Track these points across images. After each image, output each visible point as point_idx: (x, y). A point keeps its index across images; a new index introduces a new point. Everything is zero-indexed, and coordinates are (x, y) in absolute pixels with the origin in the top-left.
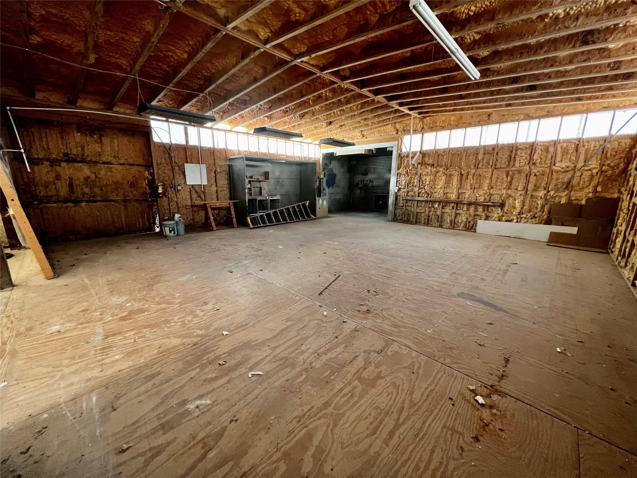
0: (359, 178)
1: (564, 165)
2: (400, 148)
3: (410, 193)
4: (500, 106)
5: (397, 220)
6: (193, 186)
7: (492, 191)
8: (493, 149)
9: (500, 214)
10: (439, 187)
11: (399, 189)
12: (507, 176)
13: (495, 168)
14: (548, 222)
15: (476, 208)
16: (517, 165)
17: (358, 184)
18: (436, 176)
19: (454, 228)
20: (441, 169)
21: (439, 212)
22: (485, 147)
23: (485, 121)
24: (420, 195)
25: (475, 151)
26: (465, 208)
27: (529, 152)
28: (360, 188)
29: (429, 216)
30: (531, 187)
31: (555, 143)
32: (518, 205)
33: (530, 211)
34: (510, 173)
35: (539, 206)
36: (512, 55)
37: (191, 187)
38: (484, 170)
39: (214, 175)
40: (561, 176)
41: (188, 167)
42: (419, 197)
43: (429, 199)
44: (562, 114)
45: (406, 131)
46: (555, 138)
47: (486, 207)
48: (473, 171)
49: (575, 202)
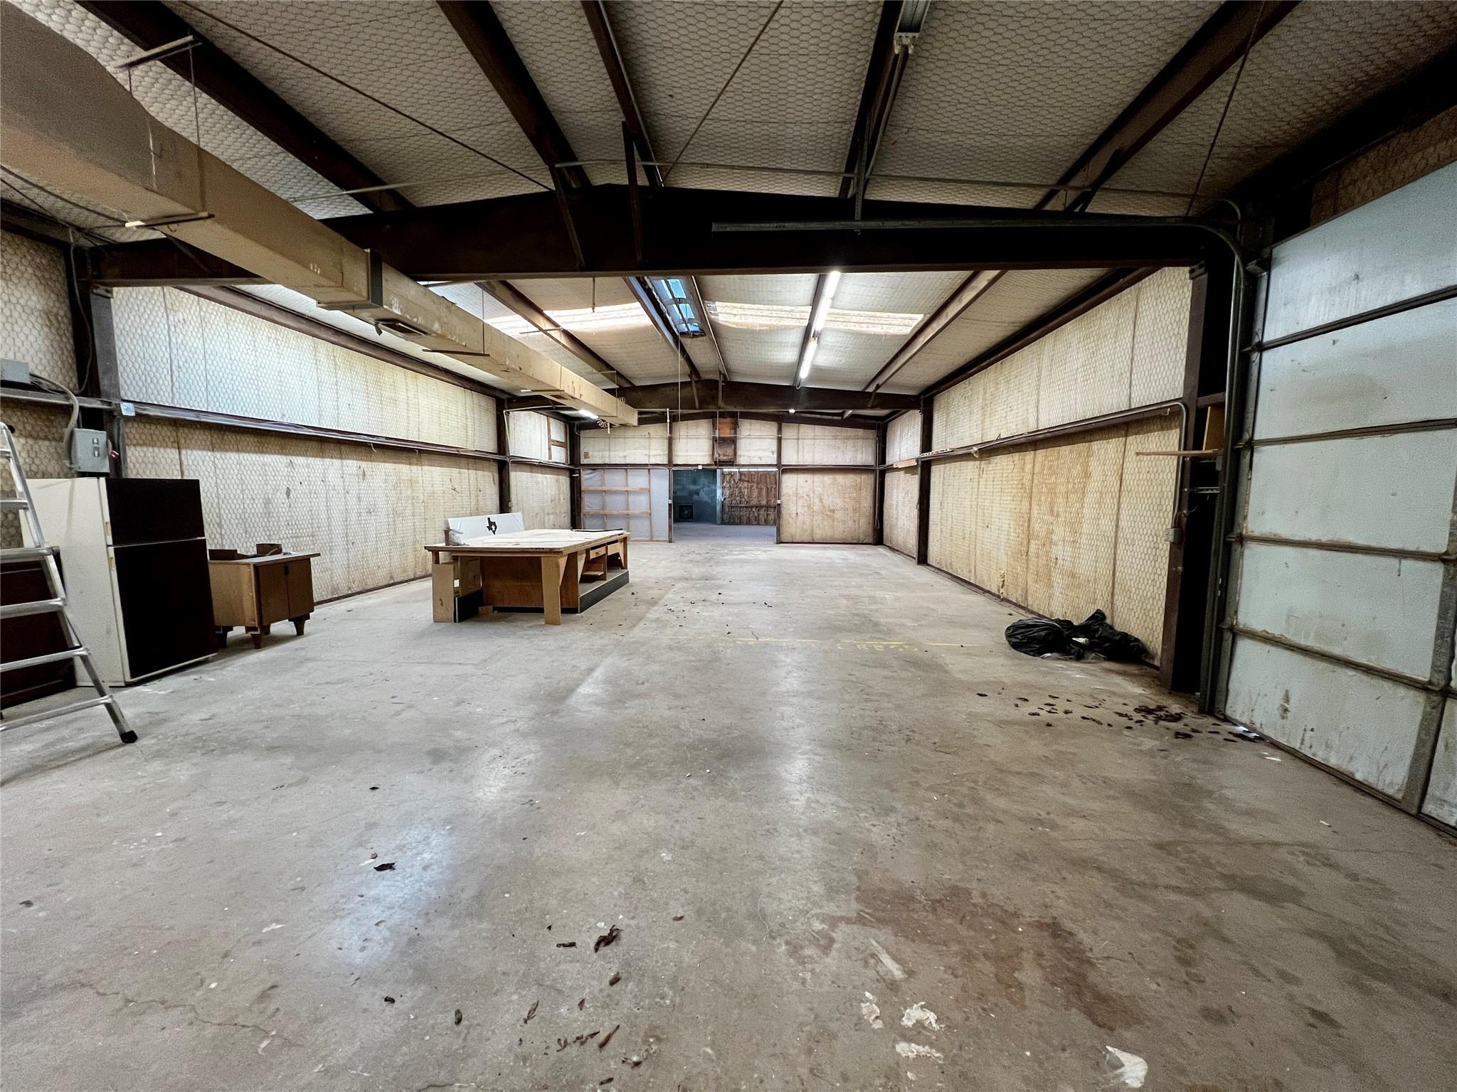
3: (734, 502)
5: (724, 523)
10: (754, 497)
11: (725, 499)
18: (751, 489)
19: (767, 524)
20: (755, 484)
21: (756, 514)
29: (749, 518)
42: (740, 504)
43: (748, 505)
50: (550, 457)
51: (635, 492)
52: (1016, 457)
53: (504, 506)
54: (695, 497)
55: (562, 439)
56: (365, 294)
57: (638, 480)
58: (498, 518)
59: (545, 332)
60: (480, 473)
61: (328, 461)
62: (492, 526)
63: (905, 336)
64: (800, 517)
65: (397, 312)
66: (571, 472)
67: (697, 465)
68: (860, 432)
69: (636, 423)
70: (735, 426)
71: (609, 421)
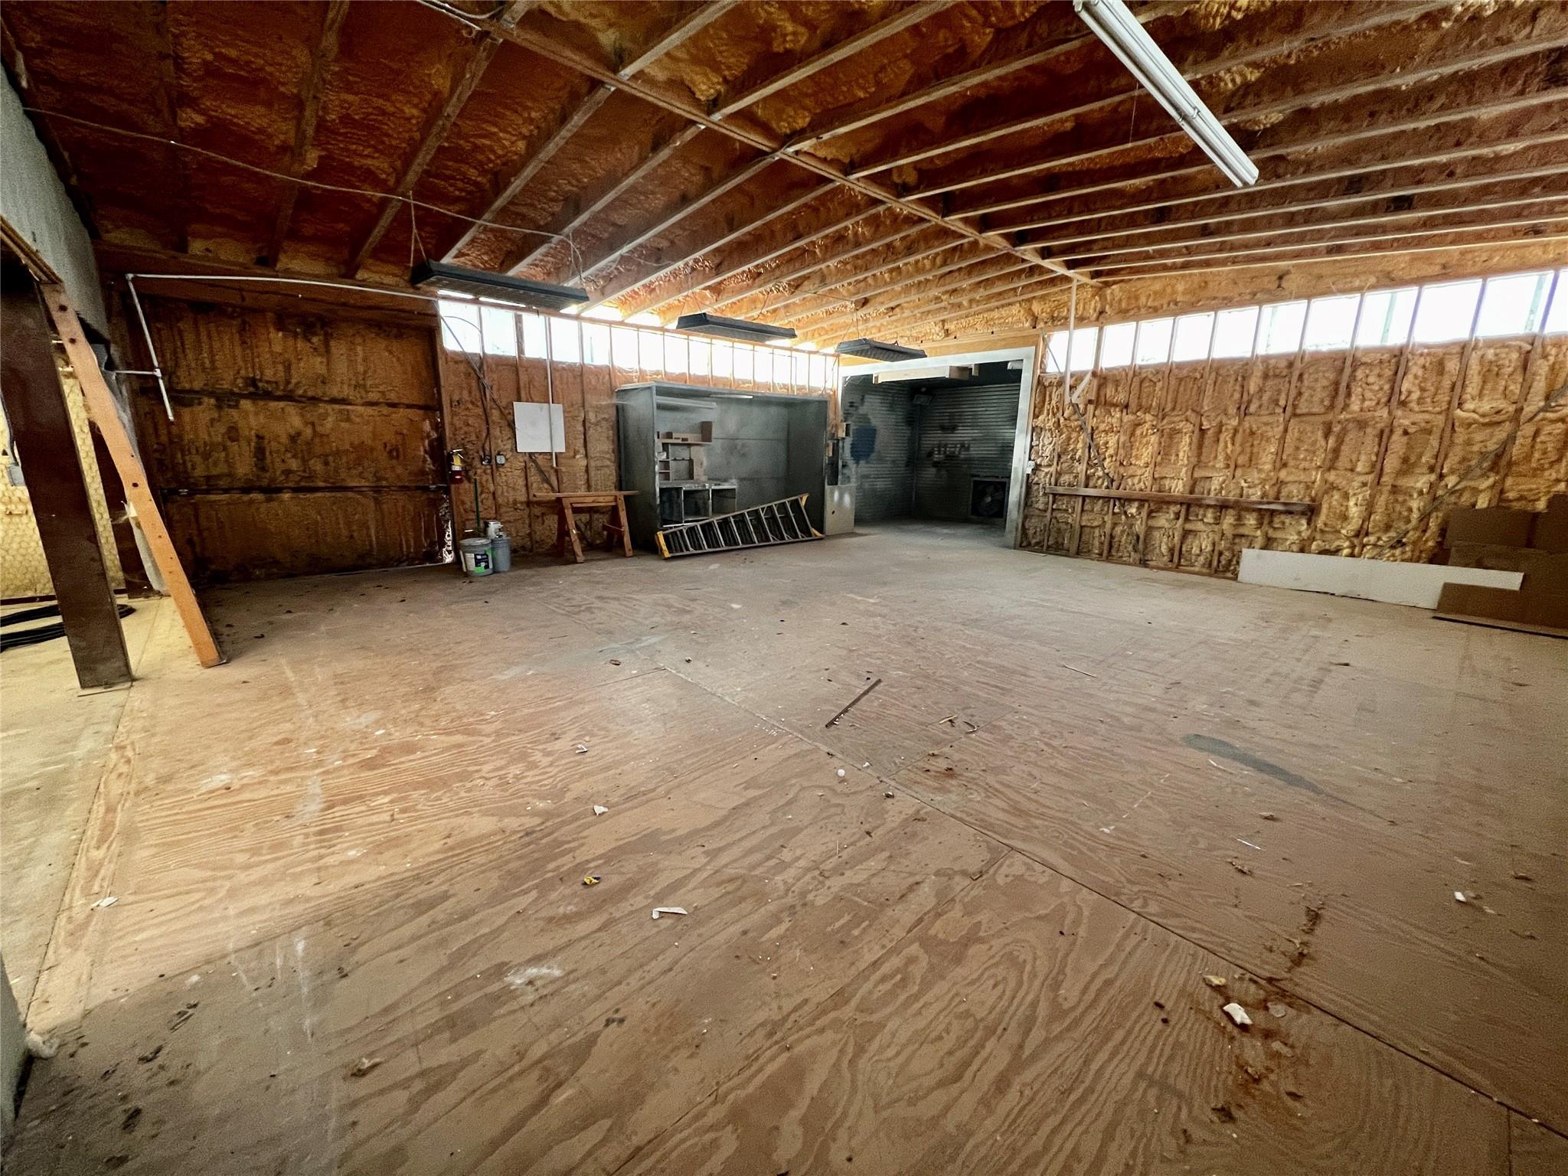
0: (933, 439)
1: (1486, 406)
2: (1040, 362)
3: (1065, 478)
4: (1313, 253)
5: (1029, 544)
6: (531, 454)
7: (1283, 474)
8: (1291, 365)
9: (1305, 535)
10: (1141, 463)
11: (1037, 468)
12: (1326, 436)
13: (1295, 415)
14: (1439, 557)
15: (1239, 518)
16: (1355, 406)
17: (930, 454)
18: (1132, 434)
19: (1177, 568)
20: (1148, 417)
21: (1139, 527)
22: (1266, 359)
23: (1269, 291)
24: (1091, 484)
25: (1240, 371)
26: (1210, 517)
27: (1388, 373)
28: (936, 464)
29: (1112, 537)
30: (1391, 463)
31: (1464, 349)
32: (1354, 511)
33: (1388, 528)
34: (1337, 429)
35: (1415, 515)
36: (1347, 119)
37: (527, 458)
38: (1265, 419)
39: (581, 429)
40: (1478, 437)
41: (522, 411)
42: (1087, 486)
43: (1113, 492)
44: (1486, 272)
45: (1058, 321)
46: (1462, 334)
47: (1266, 516)
48: (1234, 422)
49: (1516, 505)
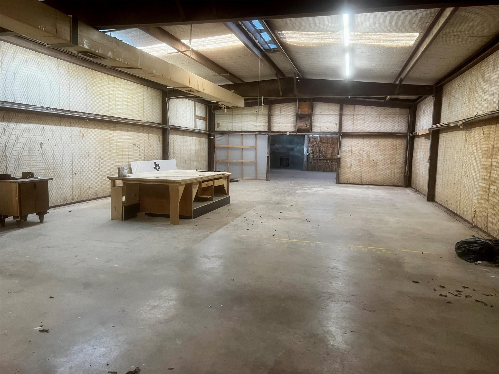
3: (315, 156)
5: (309, 170)
10: (329, 153)
11: (309, 154)
18: (327, 148)
20: (330, 145)
24: (320, 157)
29: (325, 167)
43: (325, 158)
50: (196, 127)
51: (247, 149)
52: (485, 129)
53: (165, 155)
54: (291, 153)
55: (204, 116)
56: (68, 39)
57: (249, 141)
58: (160, 162)
59: (182, 52)
60: (151, 135)
61: (63, 128)
62: (157, 167)
63: (410, 47)
64: (353, 167)
65: (87, 47)
66: (209, 135)
67: (286, 132)
68: (398, 110)
69: (243, 106)
70: (312, 107)
71: (226, 105)
